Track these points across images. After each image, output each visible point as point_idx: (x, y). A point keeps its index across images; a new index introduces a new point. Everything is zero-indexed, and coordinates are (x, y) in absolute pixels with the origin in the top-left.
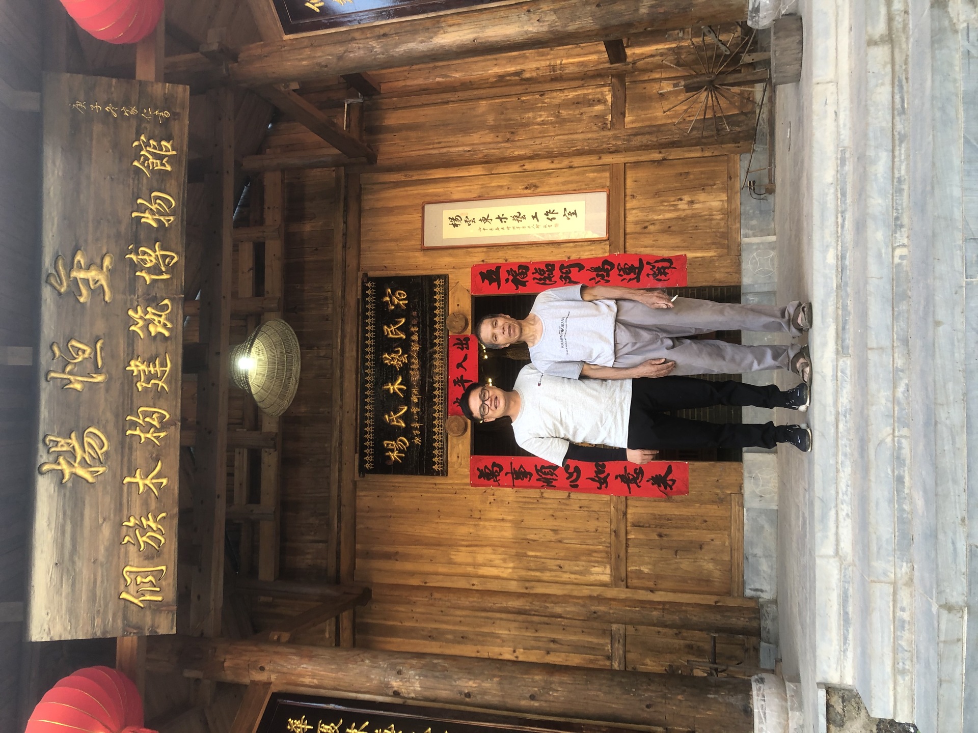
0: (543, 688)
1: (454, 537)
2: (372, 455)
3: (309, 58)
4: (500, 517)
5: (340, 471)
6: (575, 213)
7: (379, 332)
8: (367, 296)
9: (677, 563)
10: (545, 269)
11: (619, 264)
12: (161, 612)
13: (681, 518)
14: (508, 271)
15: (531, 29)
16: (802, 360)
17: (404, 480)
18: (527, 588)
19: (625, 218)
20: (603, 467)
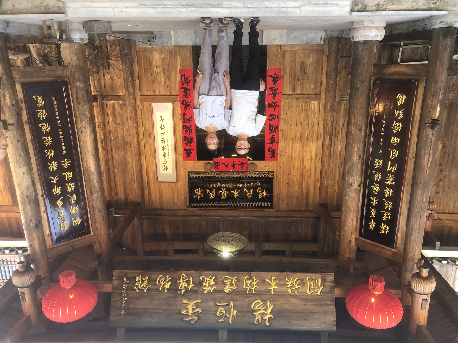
0: (357, 126)
1: (299, 168)
2: (265, 203)
3: (100, 224)
4: (291, 148)
5: (271, 217)
6: (162, 117)
7: (213, 201)
8: (197, 206)
9: (310, 73)
10: (185, 129)
11: (183, 98)
12: (325, 279)
13: (291, 71)
14: (186, 146)
15: (88, 132)
16: (224, 21)
17: (275, 189)
18: (321, 137)
19: (163, 95)
20: (269, 104)
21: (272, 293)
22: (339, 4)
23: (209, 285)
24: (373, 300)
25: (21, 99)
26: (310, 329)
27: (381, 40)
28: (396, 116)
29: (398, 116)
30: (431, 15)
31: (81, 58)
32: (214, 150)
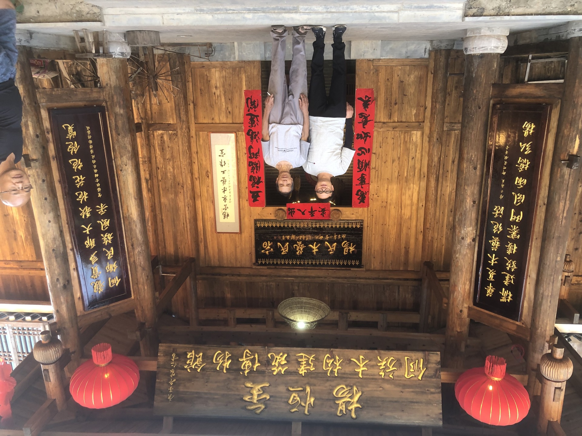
0: (470, 163)
1: (396, 216)
2: (351, 261)
3: (143, 285)
4: (386, 191)
5: (360, 278)
6: (222, 150)
7: (285, 257)
8: (265, 263)
9: (410, 95)
10: (252, 167)
11: (249, 126)
12: (428, 360)
13: (386, 92)
14: (253, 187)
15: (130, 170)
16: (300, 30)
18: (424, 176)
19: (224, 123)
20: (358, 135)
21: (360, 376)
22: (448, 7)
23: (280, 364)
24: (491, 388)
25: (47, 129)
26: (408, 424)
27: (503, 52)
28: (522, 150)
29: (525, 150)
30: (568, 21)
31: (122, 77)
32: (288, 194)
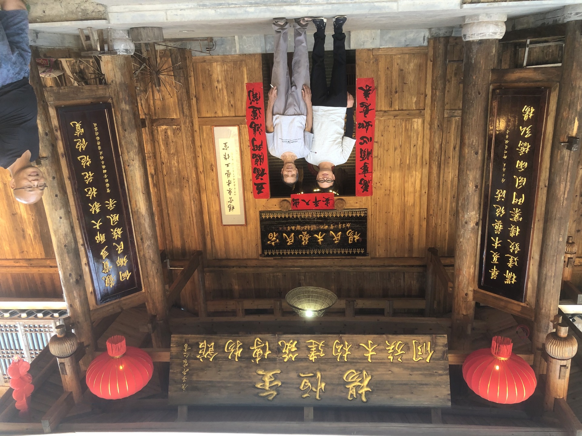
0: (472, 148)
1: (400, 204)
2: (356, 249)
3: (153, 278)
4: (388, 179)
5: (365, 266)
6: (225, 144)
7: (291, 247)
8: (272, 254)
9: (410, 82)
10: (255, 159)
11: (252, 119)
12: (436, 342)
13: (386, 81)
14: (257, 179)
15: (137, 165)
16: (301, 22)
17: (370, 232)
18: (426, 164)
19: (227, 117)
20: (360, 124)
21: (369, 360)
23: (290, 352)
24: (497, 368)
25: (55, 126)
26: (417, 406)
27: (501, 38)
28: (522, 134)
29: (525, 133)
30: (564, 5)
31: (127, 74)
32: (292, 184)
